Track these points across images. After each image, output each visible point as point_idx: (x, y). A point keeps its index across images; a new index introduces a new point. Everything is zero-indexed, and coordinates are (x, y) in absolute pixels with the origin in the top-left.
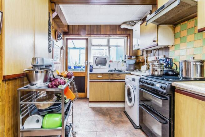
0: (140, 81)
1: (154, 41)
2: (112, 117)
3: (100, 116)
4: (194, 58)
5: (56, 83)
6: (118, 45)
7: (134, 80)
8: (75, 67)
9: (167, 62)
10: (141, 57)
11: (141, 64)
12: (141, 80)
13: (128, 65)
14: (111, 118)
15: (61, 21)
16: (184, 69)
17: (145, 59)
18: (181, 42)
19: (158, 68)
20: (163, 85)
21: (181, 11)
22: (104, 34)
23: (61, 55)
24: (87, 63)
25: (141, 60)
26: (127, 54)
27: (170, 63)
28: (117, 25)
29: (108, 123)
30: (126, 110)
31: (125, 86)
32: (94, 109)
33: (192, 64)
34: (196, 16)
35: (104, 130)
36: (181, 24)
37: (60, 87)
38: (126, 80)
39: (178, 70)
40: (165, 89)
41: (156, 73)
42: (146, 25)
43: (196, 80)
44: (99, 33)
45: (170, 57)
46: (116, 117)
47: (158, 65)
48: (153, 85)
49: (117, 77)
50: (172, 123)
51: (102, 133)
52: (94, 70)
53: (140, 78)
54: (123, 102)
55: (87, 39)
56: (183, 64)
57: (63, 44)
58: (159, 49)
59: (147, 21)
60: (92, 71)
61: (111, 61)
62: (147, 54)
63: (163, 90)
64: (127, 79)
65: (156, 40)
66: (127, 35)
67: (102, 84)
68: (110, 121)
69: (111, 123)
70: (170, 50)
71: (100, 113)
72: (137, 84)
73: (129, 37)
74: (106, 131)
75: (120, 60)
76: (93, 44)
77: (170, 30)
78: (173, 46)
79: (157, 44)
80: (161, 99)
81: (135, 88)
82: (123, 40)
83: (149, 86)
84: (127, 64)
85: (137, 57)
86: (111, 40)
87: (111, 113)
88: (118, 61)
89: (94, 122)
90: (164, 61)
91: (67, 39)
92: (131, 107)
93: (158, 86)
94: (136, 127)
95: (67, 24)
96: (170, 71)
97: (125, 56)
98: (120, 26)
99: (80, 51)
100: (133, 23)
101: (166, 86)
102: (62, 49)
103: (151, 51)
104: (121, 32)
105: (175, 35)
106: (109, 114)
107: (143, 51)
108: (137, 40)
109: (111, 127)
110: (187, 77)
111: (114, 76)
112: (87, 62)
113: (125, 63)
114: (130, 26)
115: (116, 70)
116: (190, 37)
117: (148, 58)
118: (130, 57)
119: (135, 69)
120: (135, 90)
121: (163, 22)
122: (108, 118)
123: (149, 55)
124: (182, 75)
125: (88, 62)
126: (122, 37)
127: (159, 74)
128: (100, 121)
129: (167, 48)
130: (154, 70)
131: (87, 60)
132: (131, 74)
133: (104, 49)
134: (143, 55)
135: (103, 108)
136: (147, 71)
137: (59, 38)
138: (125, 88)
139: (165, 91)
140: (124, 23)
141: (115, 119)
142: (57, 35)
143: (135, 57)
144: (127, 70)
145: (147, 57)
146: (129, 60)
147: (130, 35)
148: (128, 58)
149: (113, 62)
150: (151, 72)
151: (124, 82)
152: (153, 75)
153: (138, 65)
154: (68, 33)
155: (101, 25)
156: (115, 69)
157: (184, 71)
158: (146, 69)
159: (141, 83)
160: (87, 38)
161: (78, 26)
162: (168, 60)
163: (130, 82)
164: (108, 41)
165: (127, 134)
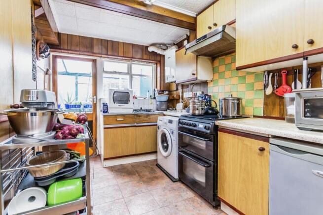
0: (179, 123)
1: (194, 74)
2: (141, 175)
3: (125, 177)
4: (232, 95)
5: (74, 131)
6: (143, 74)
7: (170, 122)
8: (67, 106)
9: (206, 99)
10: (175, 92)
11: (175, 101)
12: (181, 121)
13: (158, 103)
14: (141, 177)
15: (49, 25)
16: (223, 107)
17: (181, 95)
18: (220, 78)
19: (199, 106)
20: (207, 125)
21: (221, 45)
22: (123, 57)
23: (46, 84)
24: (95, 100)
25: (175, 96)
26: (156, 88)
27: (209, 100)
28: (143, 46)
29: (138, 184)
30: (160, 162)
31: (157, 131)
32: (111, 169)
33: (230, 102)
34: (234, 52)
35: (134, 194)
36: (220, 58)
37: (79, 136)
38: (159, 123)
39: (218, 108)
40: (208, 129)
41: (197, 112)
42: (185, 54)
43: (233, 118)
44: (116, 54)
45: (208, 94)
46: (147, 173)
47: (199, 102)
48: (195, 126)
49: (145, 119)
50: (216, 165)
51: (131, 198)
52: (110, 111)
53: (179, 119)
54: (155, 152)
55: (94, 61)
56: (223, 101)
57: (48, 64)
58: (196, 84)
59: (187, 49)
60: (107, 112)
61: (135, 98)
62: (182, 89)
63: (207, 131)
64: (161, 122)
65: (195, 73)
66: (157, 61)
67: (124, 130)
68: (139, 180)
69: (142, 182)
70: (209, 86)
71: (122, 172)
72: (175, 126)
73: (159, 65)
74: (136, 194)
75: (148, 95)
76: (105, 70)
77: (209, 62)
78: (211, 81)
79: (197, 78)
80: (205, 140)
81: (173, 132)
82: (151, 67)
83: (190, 127)
84: (157, 101)
85: (170, 92)
86: (133, 66)
87: (138, 169)
88: (144, 96)
89: (116, 187)
90: (202, 98)
91: (55, 57)
92: (166, 157)
93: (201, 126)
94: (174, 180)
95: (56, 31)
96: (210, 109)
97: (154, 90)
98: (147, 47)
99: (76, 78)
100: (165, 47)
101: (210, 126)
102: (47, 74)
103: (187, 86)
104: (149, 56)
105: (213, 69)
106: (137, 171)
107: (177, 85)
108: (170, 70)
109: (143, 187)
110: (227, 115)
111: (142, 118)
112: (95, 97)
113: (155, 100)
114: (160, 50)
115: (143, 110)
116: (228, 74)
117: (184, 93)
118: (161, 92)
119: (168, 108)
120: (172, 134)
121: (203, 53)
122: (136, 177)
123: (185, 90)
124: (222, 113)
125: (98, 98)
126: (150, 64)
127: (200, 113)
128: (127, 183)
129: (205, 83)
130: (194, 109)
131: (95, 93)
132: (164, 115)
133: (120, 79)
134: (177, 89)
135: (126, 166)
136: (183, 111)
137: (43, 54)
138: (157, 133)
139: (209, 132)
140: (153, 45)
141: (146, 177)
142: (40, 48)
143: (167, 92)
144: (157, 110)
145: (182, 93)
146: (160, 96)
147: (160, 61)
148: (159, 94)
149: (138, 98)
150: (191, 112)
151: (156, 125)
152: (194, 115)
153: (171, 103)
154: (59, 46)
155: (118, 42)
156: (141, 108)
157: (224, 109)
158: (182, 108)
159: (180, 125)
160: (96, 60)
161: (78, 37)
162: (207, 97)
163: (165, 125)
164: (130, 68)
165: (166, 191)
